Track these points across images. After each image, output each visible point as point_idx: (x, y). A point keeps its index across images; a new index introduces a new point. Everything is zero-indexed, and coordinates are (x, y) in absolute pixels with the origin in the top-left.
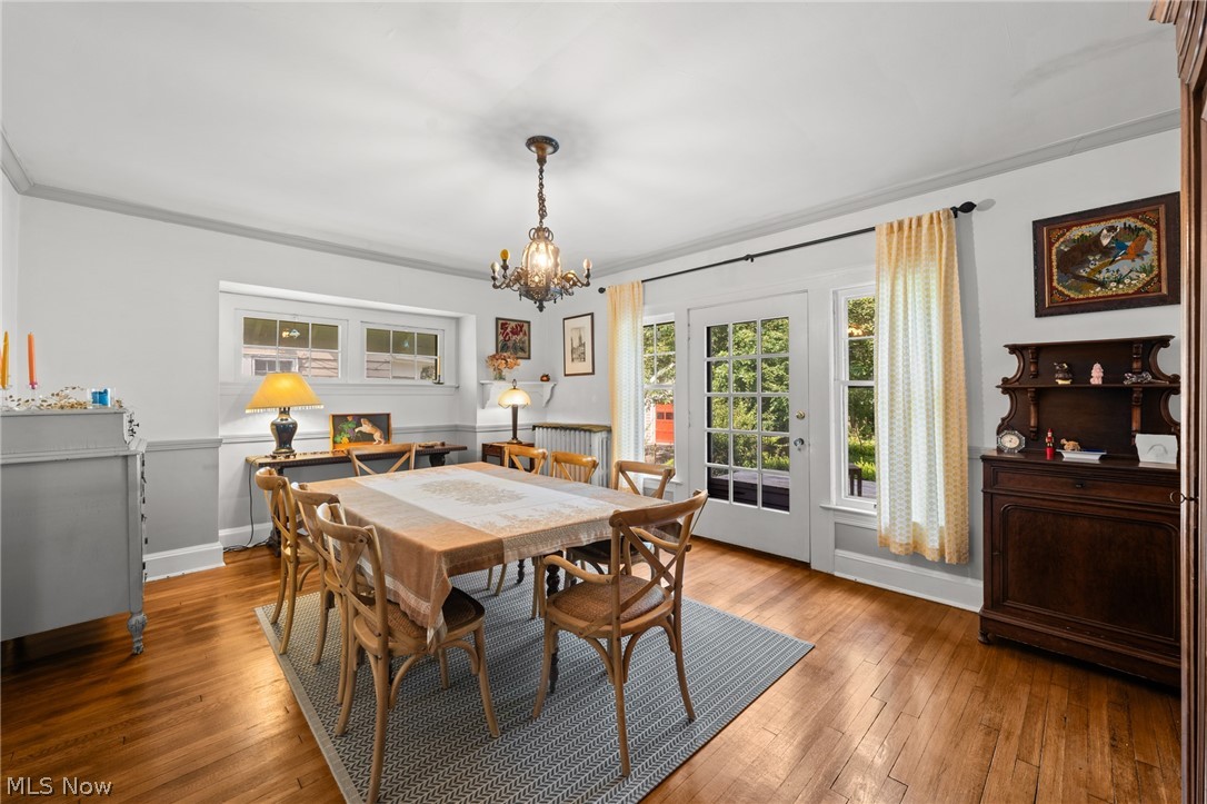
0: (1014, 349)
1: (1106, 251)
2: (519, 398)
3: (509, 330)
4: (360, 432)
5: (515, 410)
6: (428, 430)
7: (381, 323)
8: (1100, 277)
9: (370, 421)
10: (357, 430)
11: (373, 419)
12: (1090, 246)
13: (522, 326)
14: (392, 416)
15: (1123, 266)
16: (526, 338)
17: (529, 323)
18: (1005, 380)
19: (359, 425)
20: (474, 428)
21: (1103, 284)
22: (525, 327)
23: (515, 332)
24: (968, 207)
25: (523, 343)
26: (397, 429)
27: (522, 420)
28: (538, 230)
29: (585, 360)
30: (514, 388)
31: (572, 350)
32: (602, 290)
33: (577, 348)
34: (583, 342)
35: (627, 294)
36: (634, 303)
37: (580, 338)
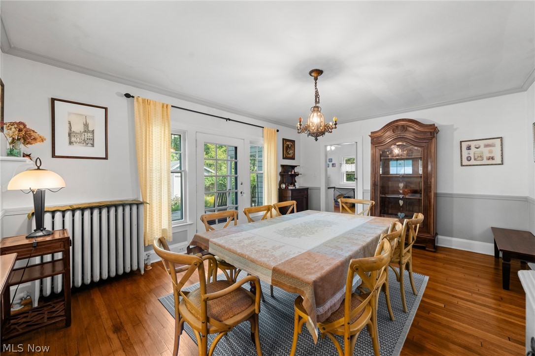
0: (281, 166)
1: (290, 149)
12: (288, 146)
18: (280, 173)
21: (289, 154)
24: (278, 131)
28: (315, 107)
29: (93, 145)
30: (39, 169)
31: (70, 135)
32: (128, 96)
33: (81, 133)
34: (91, 129)
35: (159, 109)
36: (165, 118)
37: (86, 125)
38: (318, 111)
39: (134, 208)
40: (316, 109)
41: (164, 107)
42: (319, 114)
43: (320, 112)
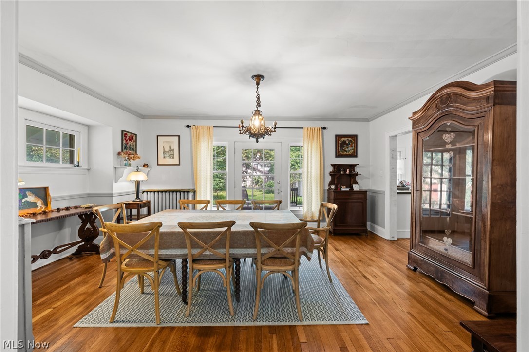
0: (332, 165)
1: (347, 145)
2: (141, 176)
3: (128, 138)
4: (26, 201)
5: (138, 184)
6: (71, 197)
7: (38, 122)
8: (346, 150)
9: (33, 193)
10: (23, 200)
11: (36, 191)
12: (344, 142)
13: (133, 137)
14: (50, 189)
15: (350, 148)
16: (135, 143)
17: (136, 135)
18: (330, 172)
19: (25, 196)
20: (112, 194)
21: (347, 152)
22: (134, 138)
23: (130, 140)
24: (324, 128)
25: (134, 146)
26: (55, 198)
27: (142, 188)
28: (256, 111)
29: (173, 158)
30: (137, 171)
31: (164, 152)
32: (188, 126)
33: (168, 152)
34: (172, 149)
35: (205, 130)
36: (209, 135)
37: (170, 147)
38: (259, 114)
39: (186, 194)
40: (257, 112)
41: (209, 128)
42: (260, 117)
43: (261, 115)
